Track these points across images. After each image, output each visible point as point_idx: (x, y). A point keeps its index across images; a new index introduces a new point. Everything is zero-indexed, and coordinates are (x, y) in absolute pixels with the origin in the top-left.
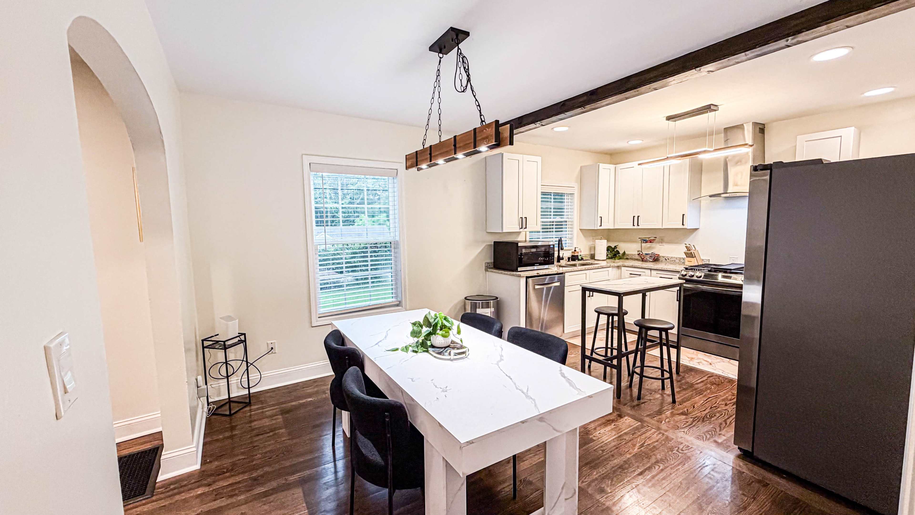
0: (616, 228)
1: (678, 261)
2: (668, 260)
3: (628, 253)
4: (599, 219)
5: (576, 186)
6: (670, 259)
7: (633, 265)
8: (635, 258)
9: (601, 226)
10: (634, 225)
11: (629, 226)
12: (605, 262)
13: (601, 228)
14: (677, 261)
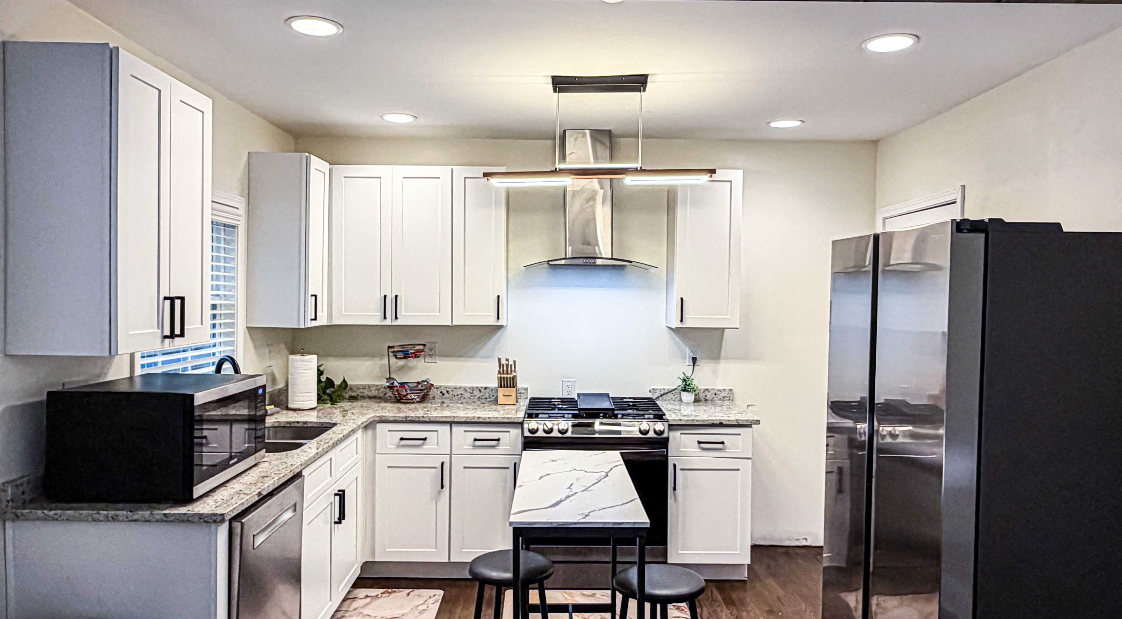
0: (334, 323)
1: (469, 395)
2: (446, 395)
3: (354, 383)
4: (311, 300)
5: (240, 203)
6: (451, 393)
7: (406, 417)
8: (370, 394)
9: (315, 319)
10: (385, 318)
11: (375, 319)
12: (314, 413)
13: (314, 324)
14: (467, 395)
